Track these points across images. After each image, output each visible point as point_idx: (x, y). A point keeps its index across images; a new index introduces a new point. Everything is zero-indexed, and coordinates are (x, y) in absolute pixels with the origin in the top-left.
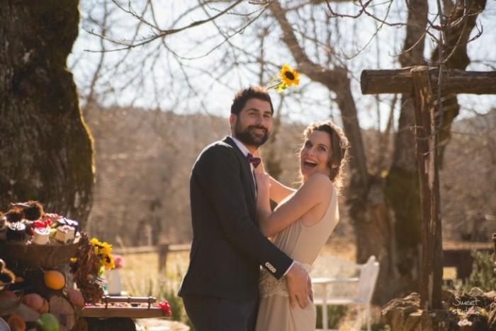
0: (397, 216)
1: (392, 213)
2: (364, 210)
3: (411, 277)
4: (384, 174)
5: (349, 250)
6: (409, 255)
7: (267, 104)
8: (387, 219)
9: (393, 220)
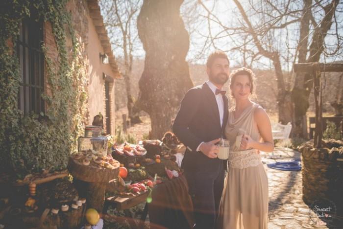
0: (296, 106)
1: (294, 104)
2: (284, 103)
3: (300, 127)
4: (291, 90)
5: (275, 115)
6: (300, 119)
7: (226, 60)
8: (292, 106)
9: (294, 107)
